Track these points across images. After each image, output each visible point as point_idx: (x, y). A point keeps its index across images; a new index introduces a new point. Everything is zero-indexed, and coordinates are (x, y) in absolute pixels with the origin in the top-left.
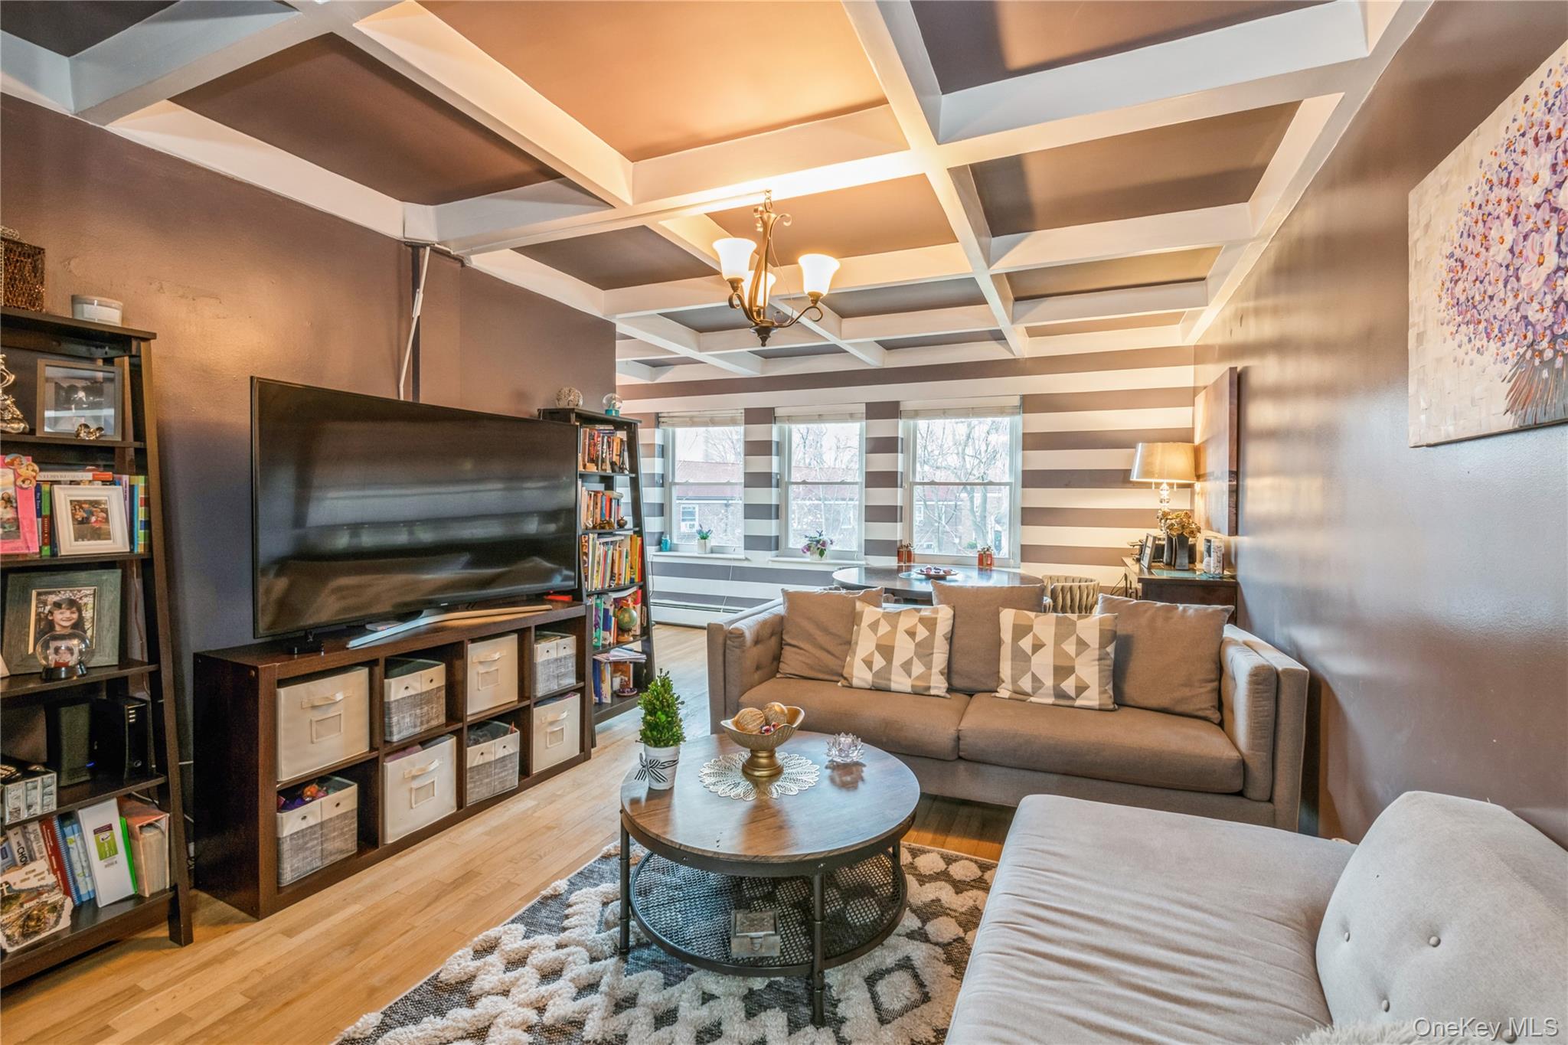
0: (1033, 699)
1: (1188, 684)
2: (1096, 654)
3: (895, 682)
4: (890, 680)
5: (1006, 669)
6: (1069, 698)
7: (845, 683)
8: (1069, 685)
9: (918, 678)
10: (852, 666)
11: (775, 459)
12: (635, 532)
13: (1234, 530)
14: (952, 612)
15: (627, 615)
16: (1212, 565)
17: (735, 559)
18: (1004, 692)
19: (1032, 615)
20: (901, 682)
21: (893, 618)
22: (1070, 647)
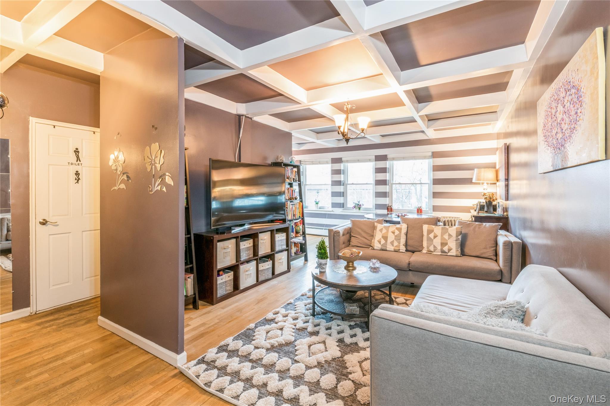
0: (434, 253)
1: (485, 248)
2: (455, 239)
3: (389, 248)
4: (386, 247)
5: (425, 244)
6: (446, 253)
7: (372, 248)
8: (446, 249)
9: (396, 246)
10: (374, 243)
11: (342, 175)
12: (300, 201)
13: (507, 199)
14: (407, 226)
15: (299, 228)
16: (500, 211)
17: (328, 211)
18: (424, 251)
19: (434, 226)
20: (390, 247)
21: (387, 228)
22: (446, 237)
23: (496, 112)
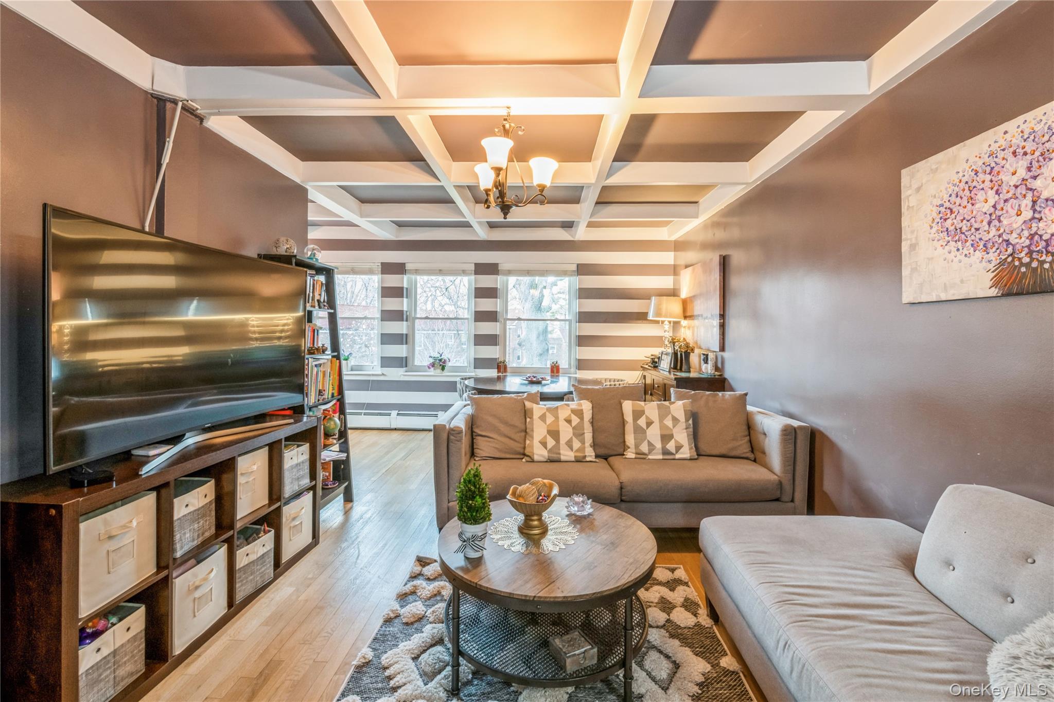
0: (650, 457)
1: (734, 439)
2: (684, 426)
3: (564, 455)
4: (560, 454)
5: (630, 439)
6: (672, 454)
7: (528, 459)
8: (671, 446)
9: (577, 451)
10: (532, 446)
11: (405, 300)
12: (333, 357)
13: (723, 349)
14: (591, 405)
15: (332, 423)
16: (709, 369)
17: (373, 375)
18: (630, 454)
19: (642, 403)
20: (567, 454)
21: (554, 411)
22: (669, 422)
23: (696, 202)
